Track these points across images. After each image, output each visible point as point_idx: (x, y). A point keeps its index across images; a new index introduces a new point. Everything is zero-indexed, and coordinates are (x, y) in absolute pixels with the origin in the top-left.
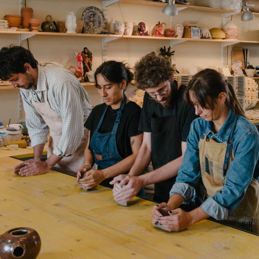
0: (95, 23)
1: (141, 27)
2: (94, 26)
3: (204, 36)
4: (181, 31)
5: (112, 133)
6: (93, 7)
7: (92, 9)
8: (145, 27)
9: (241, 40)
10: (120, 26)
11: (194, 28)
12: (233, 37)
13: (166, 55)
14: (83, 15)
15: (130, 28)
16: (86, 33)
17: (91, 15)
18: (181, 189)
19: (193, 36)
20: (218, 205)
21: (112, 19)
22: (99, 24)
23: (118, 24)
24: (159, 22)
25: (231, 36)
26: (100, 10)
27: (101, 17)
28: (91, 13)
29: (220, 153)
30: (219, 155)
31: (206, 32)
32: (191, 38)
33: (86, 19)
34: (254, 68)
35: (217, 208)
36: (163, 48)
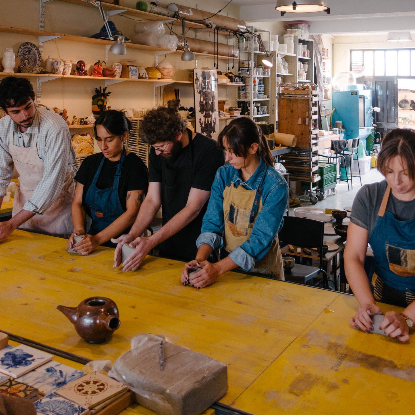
0: (30, 61)
1: (80, 65)
2: (29, 64)
3: (141, 76)
4: (120, 70)
5: (114, 188)
6: (29, 43)
7: (28, 45)
8: (85, 66)
9: (176, 80)
10: (59, 64)
11: (132, 68)
12: (168, 77)
13: (102, 96)
14: (18, 52)
15: (69, 67)
16: (23, 72)
17: (26, 52)
18: (209, 239)
19: (131, 76)
20: (246, 253)
21: (48, 56)
22: (34, 62)
23: (57, 62)
24: (99, 61)
25: (166, 76)
26: (36, 46)
27: (37, 55)
28: (26, 50)
29: (248, 201)
30: (247, 202)
31: (143, 72)
32: (129, 78)
33: (21, 56)
34: (186, 110)
35: (245, 257)
36: (99, 89)
